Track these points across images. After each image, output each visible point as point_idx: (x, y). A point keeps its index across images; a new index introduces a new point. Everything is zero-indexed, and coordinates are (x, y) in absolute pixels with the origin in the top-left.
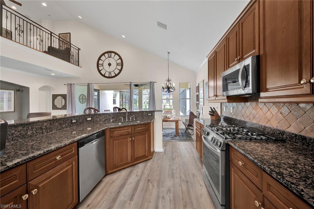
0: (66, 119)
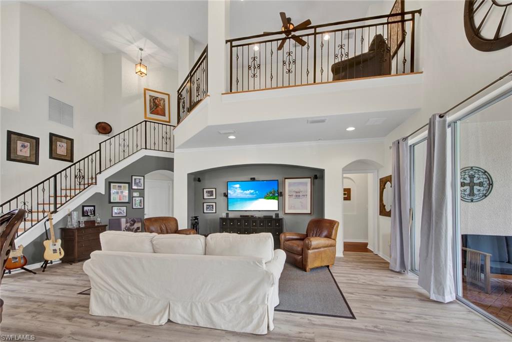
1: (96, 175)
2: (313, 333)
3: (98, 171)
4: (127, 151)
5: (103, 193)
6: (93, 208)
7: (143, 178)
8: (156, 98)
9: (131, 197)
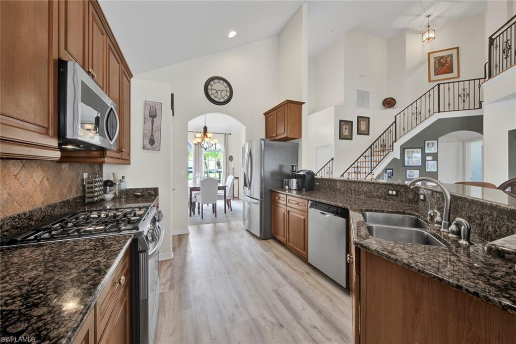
0: (378, 185)
1: (393, 143)
3: (394, 140)
4: (419, 118)
5: (399, 158)
6: (391, 171)
7: (436, 141)
8: (442, 57)
9: (424, 160)
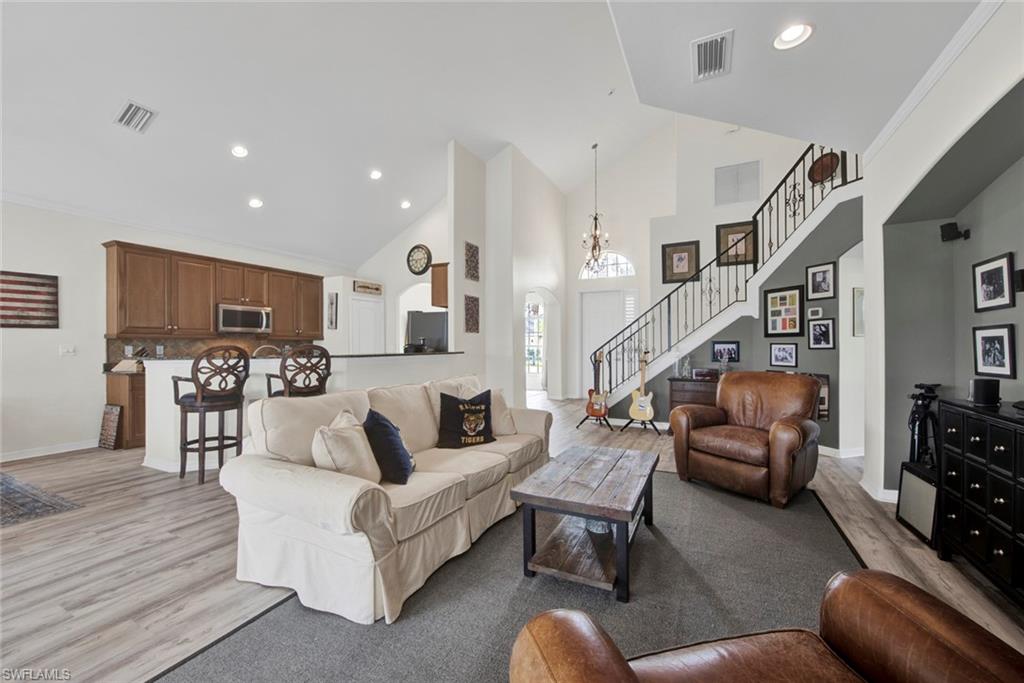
1: (746, 281)
2: (147, 628)
5: (756, 316)
6: (734, 346)
7: (833, 266)
9: (804, 320)
